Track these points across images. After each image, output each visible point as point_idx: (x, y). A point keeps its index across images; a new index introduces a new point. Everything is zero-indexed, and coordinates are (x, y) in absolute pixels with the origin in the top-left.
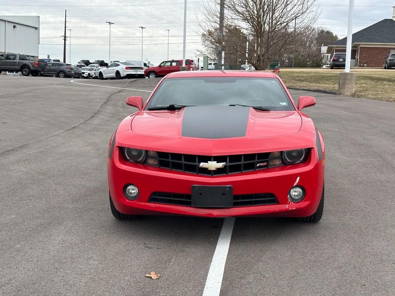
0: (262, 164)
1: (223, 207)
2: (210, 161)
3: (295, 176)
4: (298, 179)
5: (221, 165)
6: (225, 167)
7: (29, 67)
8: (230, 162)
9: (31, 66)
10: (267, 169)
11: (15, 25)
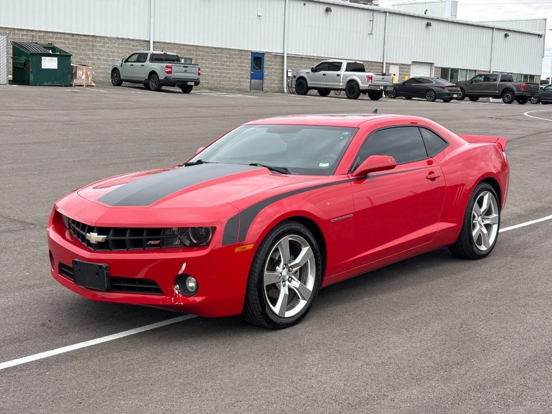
0: (153, 242)
1: (98, 289)
2: (93, 232)
3: (181, 261)
4: (184, 265)
5: (101, 238)
6: (106, 241)
7: (513, 92)
8: (113, 236)
9: (515, 89)
10: (160, 248)
11: (507, 33)
